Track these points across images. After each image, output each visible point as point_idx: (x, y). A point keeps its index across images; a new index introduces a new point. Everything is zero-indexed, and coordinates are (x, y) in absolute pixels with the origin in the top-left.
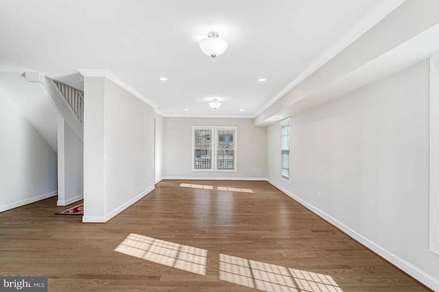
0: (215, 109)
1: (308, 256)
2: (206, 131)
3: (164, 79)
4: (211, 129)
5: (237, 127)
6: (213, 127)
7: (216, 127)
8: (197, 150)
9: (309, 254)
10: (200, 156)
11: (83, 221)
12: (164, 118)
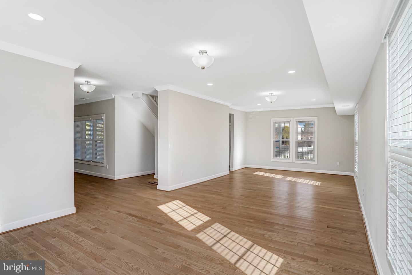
0: (271, 102)
1: (290, 243)
2: (285, 122)
3: (210, 84)
4: (289, 121)
5: (317, 117)
6: (291, 119)
7: (294, 118)
8: (276, 141)
9: (291, 241)
10: (278, 147)
11: (158, 188)
12: (246, 112)
